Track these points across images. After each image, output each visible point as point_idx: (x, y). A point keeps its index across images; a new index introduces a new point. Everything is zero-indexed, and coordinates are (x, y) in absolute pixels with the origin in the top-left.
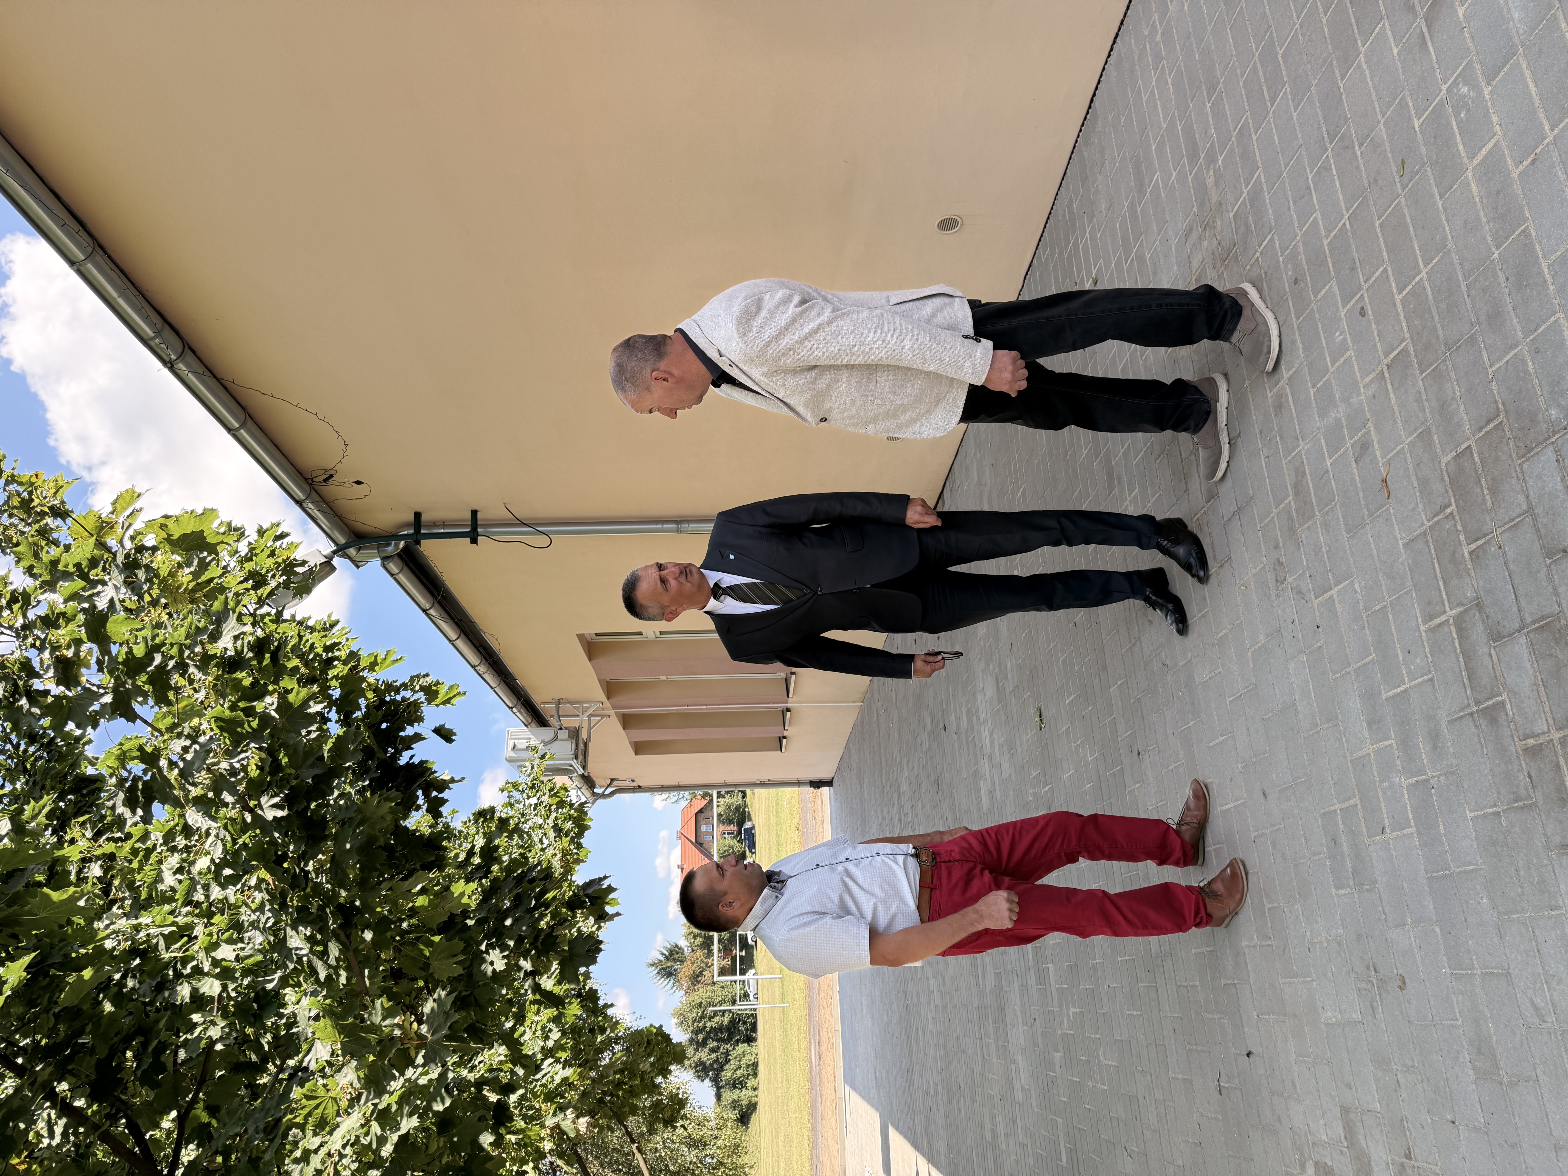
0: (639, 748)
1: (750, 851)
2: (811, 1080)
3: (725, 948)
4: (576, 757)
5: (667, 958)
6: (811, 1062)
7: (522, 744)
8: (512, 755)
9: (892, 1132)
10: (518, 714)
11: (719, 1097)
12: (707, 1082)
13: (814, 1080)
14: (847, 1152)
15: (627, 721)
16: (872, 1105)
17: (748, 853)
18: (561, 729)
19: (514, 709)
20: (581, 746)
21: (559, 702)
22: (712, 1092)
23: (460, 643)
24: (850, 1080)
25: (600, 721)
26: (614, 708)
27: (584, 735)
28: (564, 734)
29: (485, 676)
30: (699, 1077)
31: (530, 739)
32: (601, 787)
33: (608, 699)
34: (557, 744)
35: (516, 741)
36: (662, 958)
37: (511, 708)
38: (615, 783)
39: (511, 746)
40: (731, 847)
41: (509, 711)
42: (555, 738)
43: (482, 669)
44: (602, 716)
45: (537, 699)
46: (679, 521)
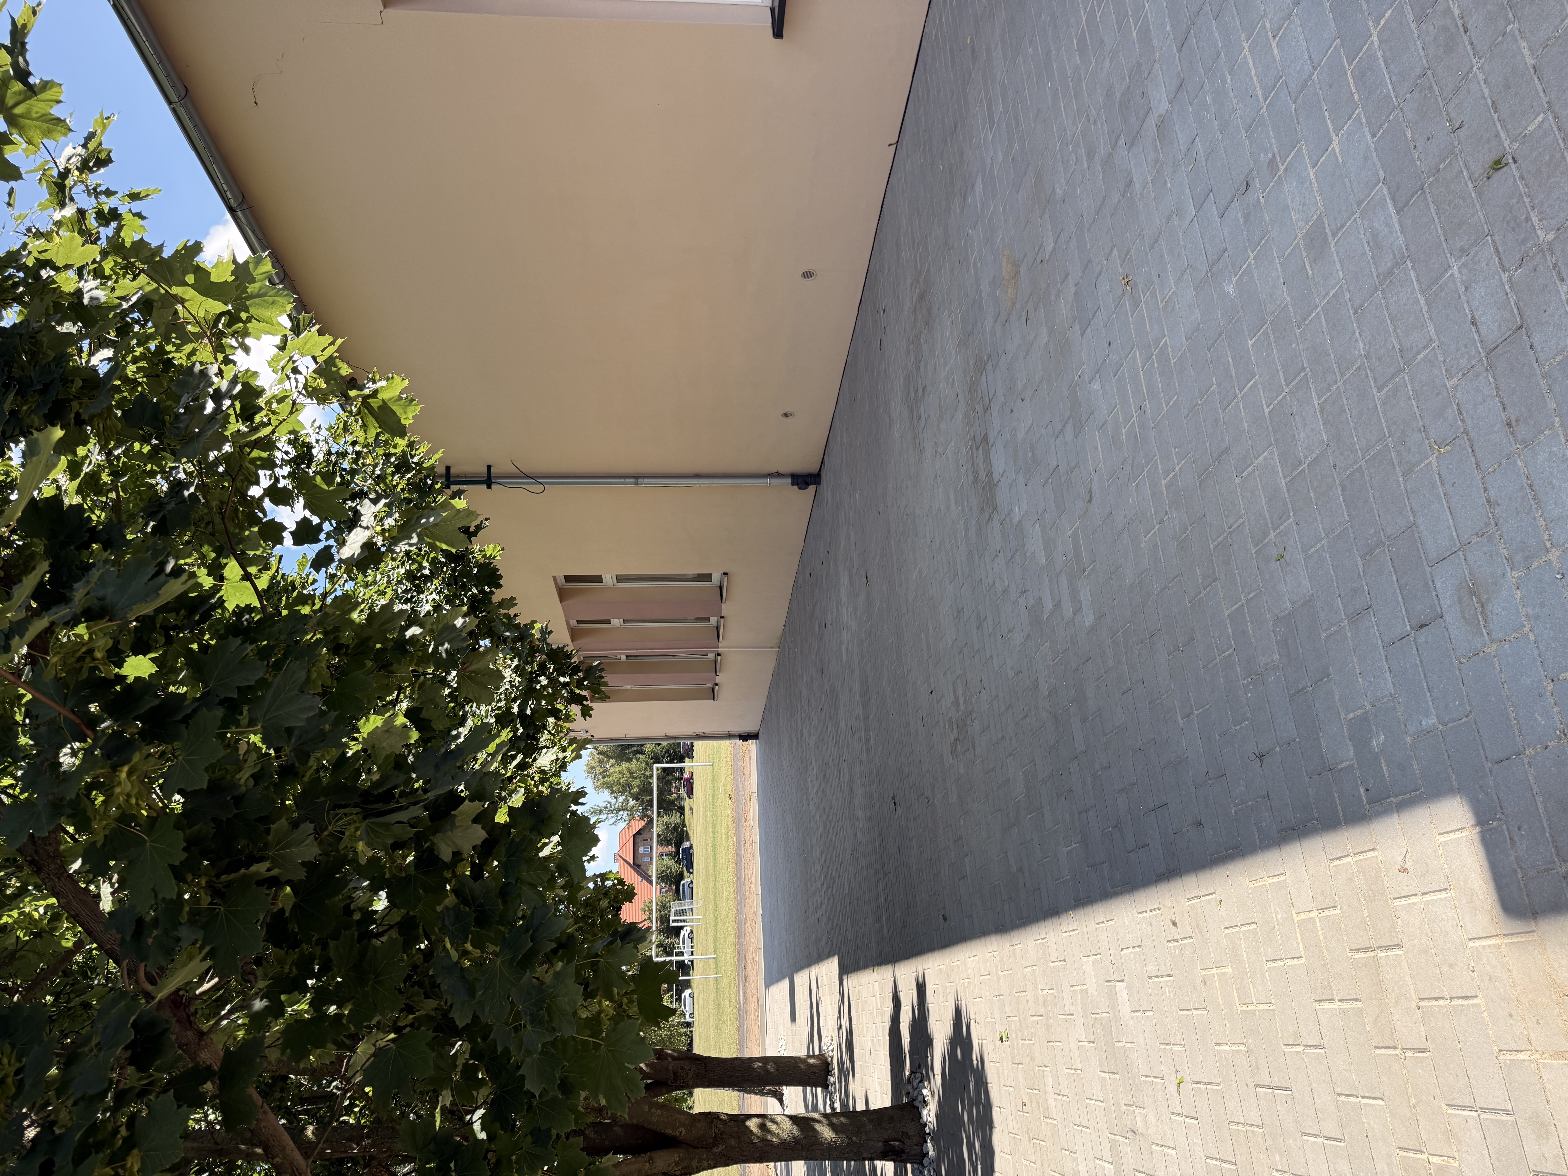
1: (688, 871)
17: (686, 874)
40: (669, 867)
46: (637, 477)
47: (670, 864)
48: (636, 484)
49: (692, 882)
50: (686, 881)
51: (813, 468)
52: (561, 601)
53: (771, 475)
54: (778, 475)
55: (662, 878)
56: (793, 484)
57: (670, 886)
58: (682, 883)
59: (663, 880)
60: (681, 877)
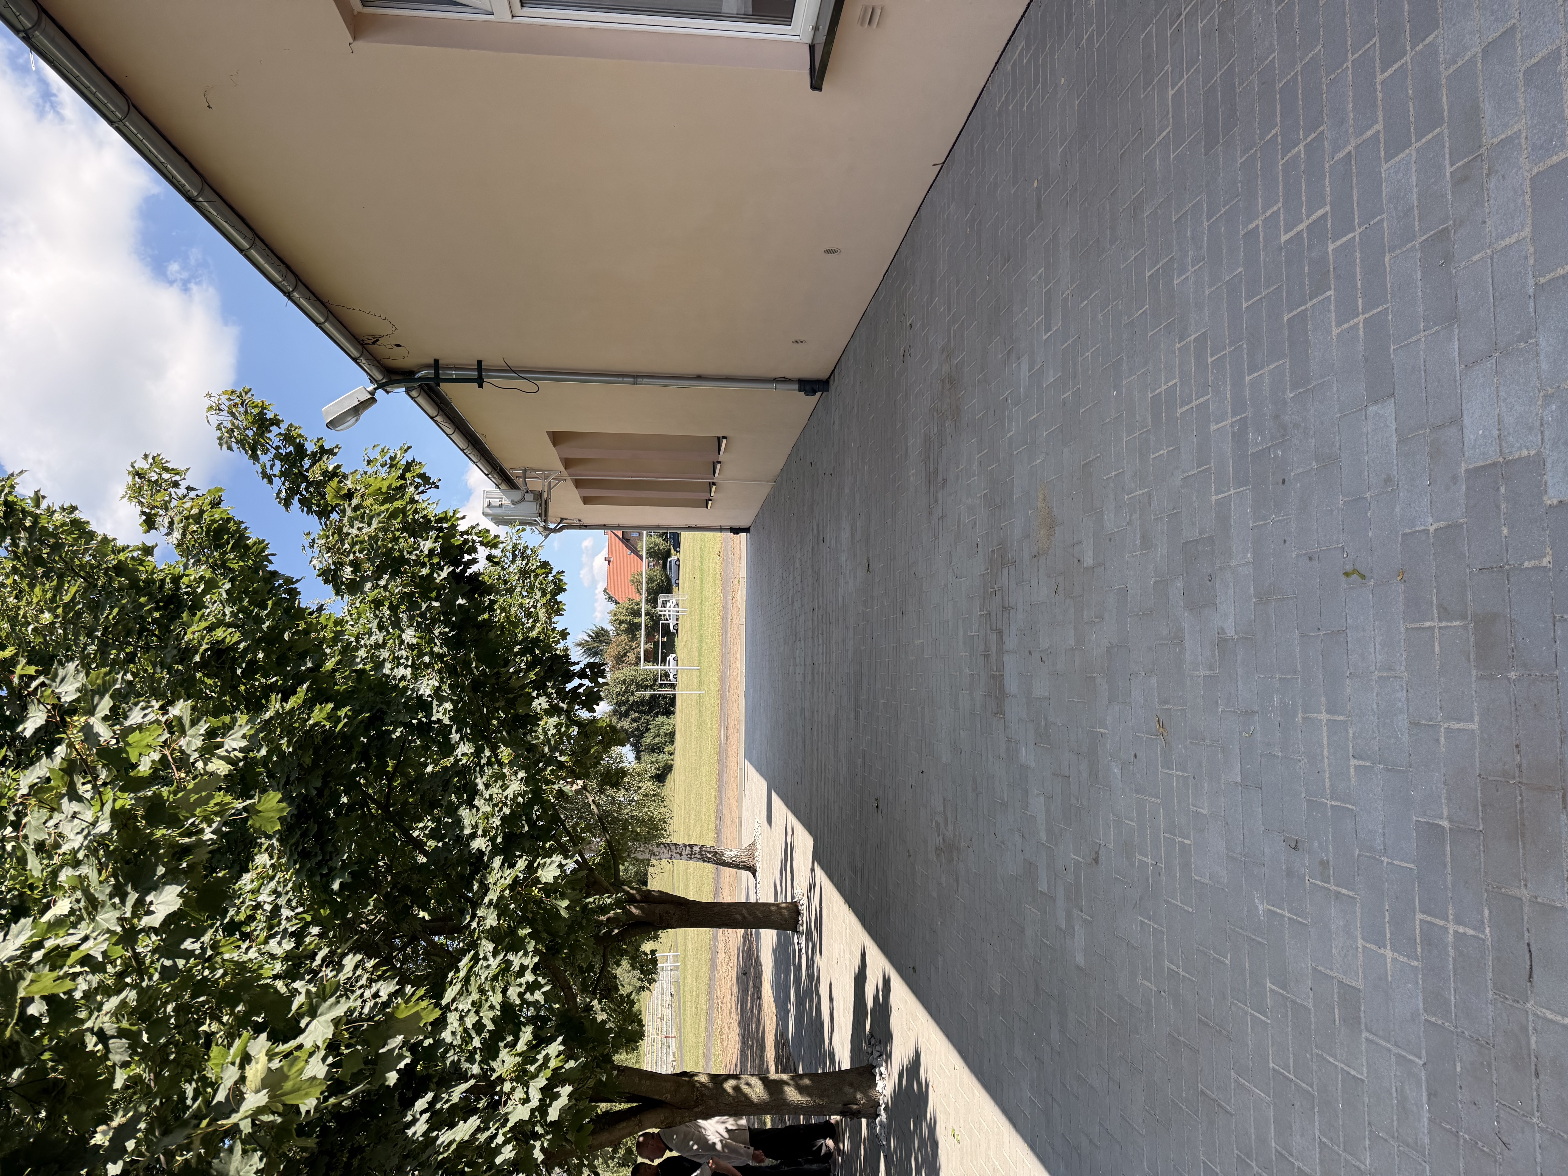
0: (586, 500)
1: (675, 550)
2: (720, 753)
6: (720, 740)
7: (496, 502)
9: (775, 796)
13: (722, 753)
14: (744, 808)
15: (578, 484)
16: (763, 776)
17: (672, 551)
18: (527, 492)
20: (544, 504)
21: (525, 470)
24: (749, 757)
25: (559, 483)
26: (569, 475)
28: (530, 497)
31: (502, 498)
32: (554, 524)
33: (565, 469)
34: (524, 505)
35: (491, 500)
36: (588, 639)
38: (565, 521)
39: (487, 503)
42: (523, 499)
45: (506, 466)
46: (636, 377)
47: (658, 541)
48: (635, 383)
49: (678, 560)
50: (673, 558)
51: (824, 375)
52: (555, 446)
53: (776, 380)
54: (785, 380)
55: (650, 554)
56: (800, 390)
57: (658, 561)
58: (669, 560)
59: (651, 556)
60: (668, 554)
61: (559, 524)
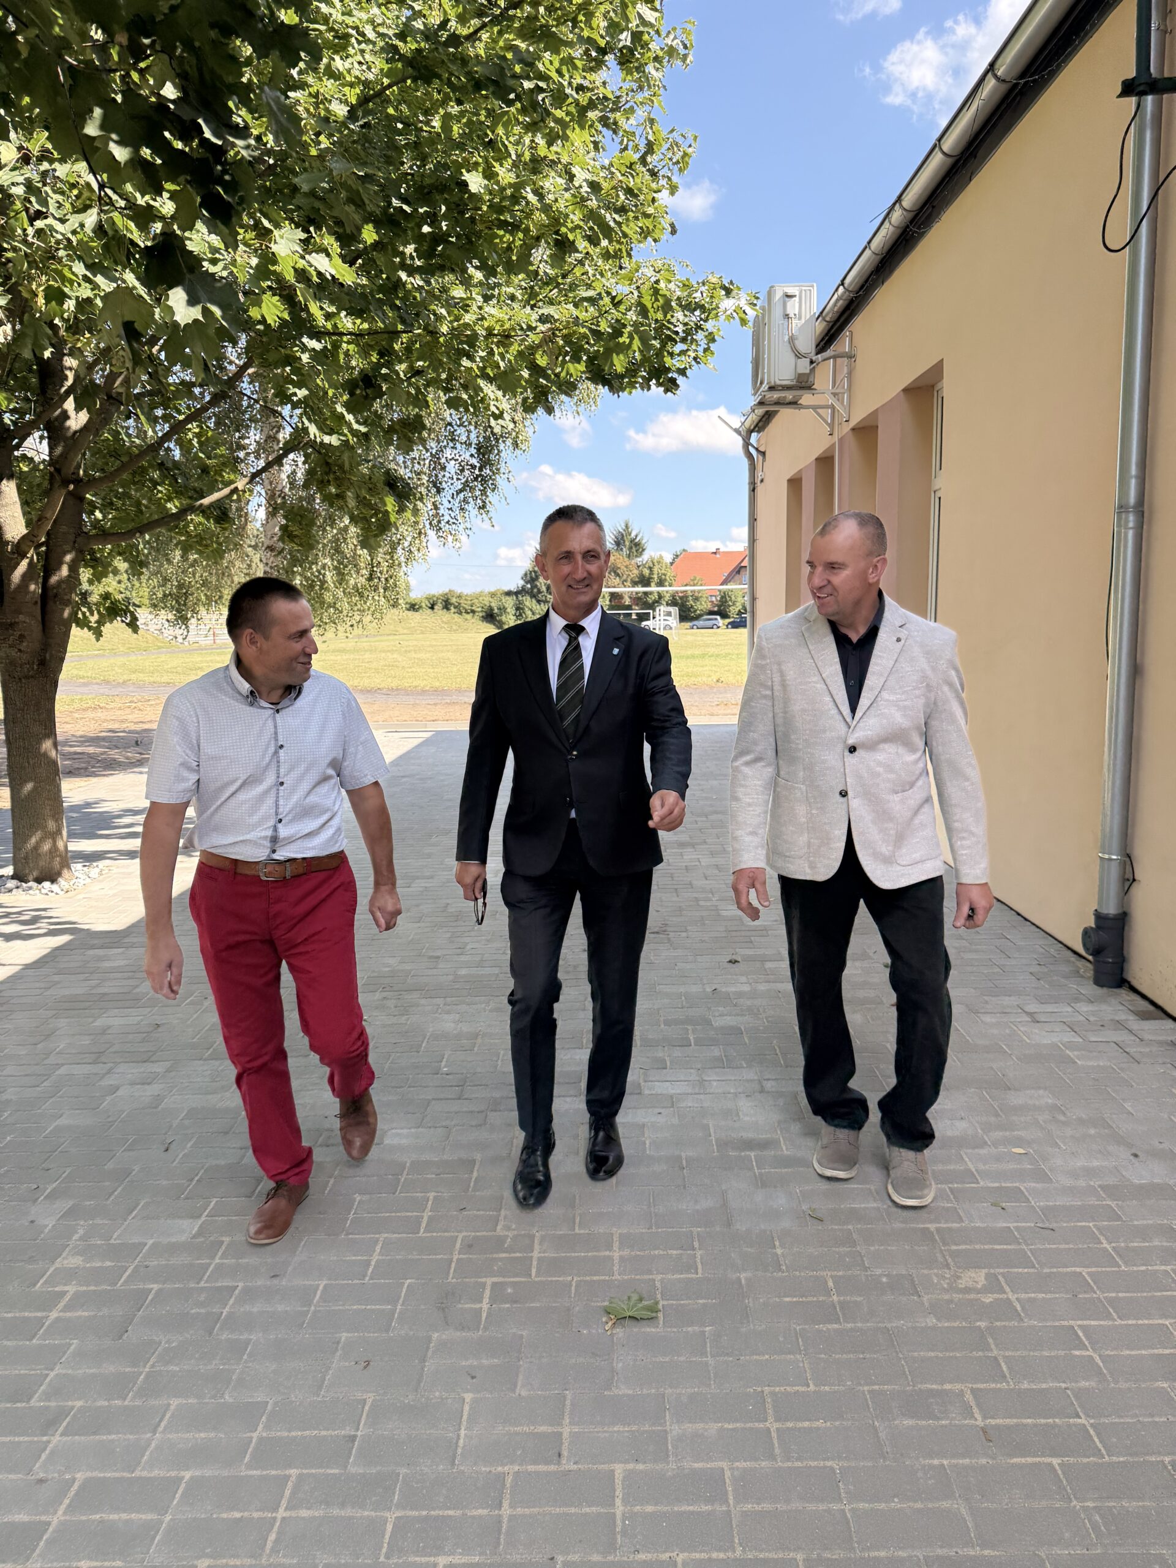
0: (795, 483)
3: (639, 599)
4: (772, 388)
5: (632, 541)
7: (793, 307)
8: (778, 295)
10: (836, 296)
11: (509, 593)
12: (521, 583)
15: (825, 462)
18: (812, 362)
19: (841, 289)
20: (789, 396)
21: (851, 356)
22: (513, 588)
23: (938, 159)
25: (826, 422)
26: (841, 440)
27: (806, 399)
28: (804, 366)
29: (887, 224)
30: (526, 575)
31: (800, 319)
32: (758, 441)
33: (853, 429)
34: (791, 358)
35: (797, 299)
36: (633, 535)
37: (842, 284)
38: (761, 458)
39: (790, 291)
40: (733, 603)
41: (839, 282)
42: (798, 355)
43: (897, 216)
44: (831, 425)
45: (858, 324)
47: (738, 604)
52: (906, 390)
55: (724, 595)
56: (1098, 916)
57: (717, 605)
59: (722, 597)
60: (724, 615)
61: (757, 449)
